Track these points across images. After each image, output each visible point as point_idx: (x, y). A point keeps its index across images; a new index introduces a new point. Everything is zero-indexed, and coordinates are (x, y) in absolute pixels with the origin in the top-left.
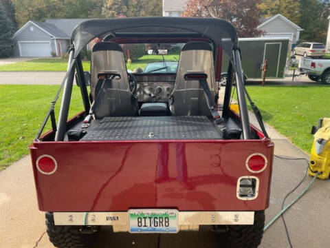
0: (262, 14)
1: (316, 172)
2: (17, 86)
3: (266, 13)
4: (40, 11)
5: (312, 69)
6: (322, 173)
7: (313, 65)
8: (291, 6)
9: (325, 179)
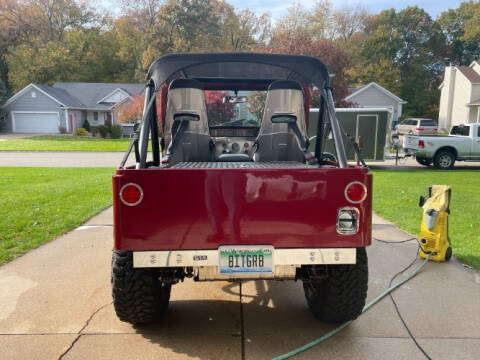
0: (352, 82)
1: (429, 253)
2: (15, 168)
3: (356, 81)
4: (45, 71)
5: (420, 150)
6: (436, 253)
7: (421, 143)
8: (389, 73)
9: (441, 262)
